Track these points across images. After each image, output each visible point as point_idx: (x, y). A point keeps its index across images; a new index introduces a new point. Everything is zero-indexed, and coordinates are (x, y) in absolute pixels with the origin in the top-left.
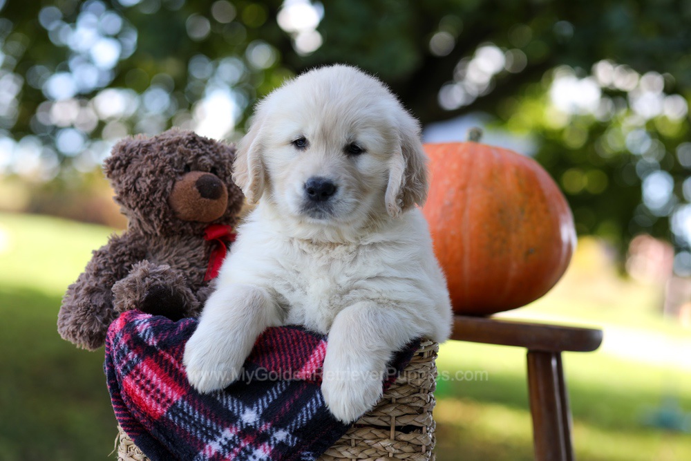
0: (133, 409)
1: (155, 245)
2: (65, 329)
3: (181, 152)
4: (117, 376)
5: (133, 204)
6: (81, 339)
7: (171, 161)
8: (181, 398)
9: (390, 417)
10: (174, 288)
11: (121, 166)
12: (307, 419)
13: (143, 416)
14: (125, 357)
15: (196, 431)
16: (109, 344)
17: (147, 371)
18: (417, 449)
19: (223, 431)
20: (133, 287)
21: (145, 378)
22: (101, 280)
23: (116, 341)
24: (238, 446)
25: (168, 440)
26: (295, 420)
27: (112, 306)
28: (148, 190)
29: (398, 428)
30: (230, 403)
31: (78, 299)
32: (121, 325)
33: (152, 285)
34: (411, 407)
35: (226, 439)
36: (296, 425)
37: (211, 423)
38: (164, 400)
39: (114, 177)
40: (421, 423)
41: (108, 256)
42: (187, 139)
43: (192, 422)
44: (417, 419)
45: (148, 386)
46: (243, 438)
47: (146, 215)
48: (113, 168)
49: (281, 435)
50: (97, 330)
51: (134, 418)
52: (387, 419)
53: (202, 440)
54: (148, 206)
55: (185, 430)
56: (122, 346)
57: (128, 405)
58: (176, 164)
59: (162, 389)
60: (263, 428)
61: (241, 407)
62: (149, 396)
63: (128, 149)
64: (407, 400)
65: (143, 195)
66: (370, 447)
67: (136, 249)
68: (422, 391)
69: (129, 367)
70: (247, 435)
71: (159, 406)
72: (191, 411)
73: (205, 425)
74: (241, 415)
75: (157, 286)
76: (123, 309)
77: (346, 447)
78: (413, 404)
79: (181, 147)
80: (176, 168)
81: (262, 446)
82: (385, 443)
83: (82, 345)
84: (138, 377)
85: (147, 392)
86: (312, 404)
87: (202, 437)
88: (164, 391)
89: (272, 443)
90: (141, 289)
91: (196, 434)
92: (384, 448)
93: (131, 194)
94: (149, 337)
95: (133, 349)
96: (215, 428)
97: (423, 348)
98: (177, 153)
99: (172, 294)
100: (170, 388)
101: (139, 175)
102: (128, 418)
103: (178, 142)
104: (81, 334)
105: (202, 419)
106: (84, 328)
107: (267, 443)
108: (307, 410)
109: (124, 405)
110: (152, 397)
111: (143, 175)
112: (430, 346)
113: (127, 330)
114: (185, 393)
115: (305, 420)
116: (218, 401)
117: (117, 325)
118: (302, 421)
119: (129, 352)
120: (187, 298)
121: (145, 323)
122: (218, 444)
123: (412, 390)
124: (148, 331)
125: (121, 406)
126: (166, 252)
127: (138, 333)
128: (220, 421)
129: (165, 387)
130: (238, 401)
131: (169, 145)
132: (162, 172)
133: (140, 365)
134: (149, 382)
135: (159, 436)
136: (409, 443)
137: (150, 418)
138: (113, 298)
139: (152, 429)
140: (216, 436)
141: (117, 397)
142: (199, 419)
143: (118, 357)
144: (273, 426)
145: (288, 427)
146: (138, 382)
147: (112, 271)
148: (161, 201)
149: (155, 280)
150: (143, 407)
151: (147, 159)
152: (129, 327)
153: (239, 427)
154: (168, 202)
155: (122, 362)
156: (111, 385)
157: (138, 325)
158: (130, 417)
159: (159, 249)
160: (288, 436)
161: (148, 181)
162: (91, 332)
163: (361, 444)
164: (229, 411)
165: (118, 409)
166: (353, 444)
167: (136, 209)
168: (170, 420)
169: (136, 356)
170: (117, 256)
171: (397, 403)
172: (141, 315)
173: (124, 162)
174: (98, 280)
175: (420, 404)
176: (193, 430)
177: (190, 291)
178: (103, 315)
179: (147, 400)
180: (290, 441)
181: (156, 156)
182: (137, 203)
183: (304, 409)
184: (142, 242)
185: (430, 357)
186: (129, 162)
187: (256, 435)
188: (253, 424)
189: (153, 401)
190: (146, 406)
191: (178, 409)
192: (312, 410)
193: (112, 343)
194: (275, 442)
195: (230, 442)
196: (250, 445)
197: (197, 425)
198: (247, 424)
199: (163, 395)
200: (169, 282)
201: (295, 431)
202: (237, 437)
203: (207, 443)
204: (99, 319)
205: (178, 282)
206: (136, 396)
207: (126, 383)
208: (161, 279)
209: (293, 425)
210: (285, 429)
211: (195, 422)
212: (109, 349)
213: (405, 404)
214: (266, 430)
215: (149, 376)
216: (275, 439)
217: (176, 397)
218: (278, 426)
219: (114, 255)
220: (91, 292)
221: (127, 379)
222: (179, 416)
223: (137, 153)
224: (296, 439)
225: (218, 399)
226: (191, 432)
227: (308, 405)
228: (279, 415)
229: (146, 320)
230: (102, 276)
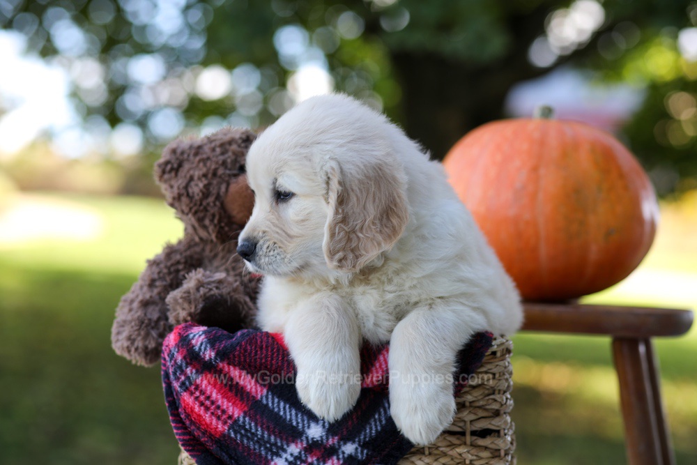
0: (193, 427)
1: (211, 251)
2: (119, 344)
3: (234, 153)
4: (175, 394)
5: (186, 210)
6: (136, 355)
7: (224, 163)
8: (242, 414)
9: (465, 422)
10: (231, 297)
11: (172, 169)
12: (376, 430)
13: (204, 434)
14: (183, 372)
15: (260, 448)
16: (165, 359)
17: (206, 387)
18: (496, 454)
19: (288, 446)
20: (187, 298)
21: (204, 394)
22: (156, 291)
23: (172, 356)
24: (305, 462)
25: (231, 458)
26: (363, 433)
27: (167, 319)
28: (201, 194)
29: (474, 433)
30: (294, 418)
31: (132, 313)
32: (175, 340)
33: (208, 295)
34: (487, 410)
35: (292, 455)
36: (365, 438)
37: (275, 439)
38: (224, 417)
39: (166, 181)
40: (498, 426)
41: (162, 266)
42: (241, 138)
43: (256, 439)
44: (493, 422)
45: (208, 403)
46: (310, 453)
47: (200, 220)
48: (164, 172)
49: (349, 448)
50: (152, 345)
51: (194, 436)
52: (461, 424)
53: (266, 457)
54: (202, 211)
55: (248, 447)
56: (179, 361)
57: (188, 423)
58: (229, 166)
59: (223, 405)
60: (330, 442)
61: (306, 422)
62: (209, 413)
63: (179, 151)
64: (481, 403)
65: (196, 200)
66: (445, 454)
67: (191, 257)
68: (497, 392)
69: (187, 383)
70: (314, 450)
71: (220, 423)
72: (253, 427)
73: (269, 442)
74: (307, 430)
75: (212, 296)
76: (178, 322)
77: (418, 457)
78: (488, 407)
79: (234, 147)
80: (230, 170)
81: (330, 461)
82: (460, 450)
83: (138, 360)
84: (197, 394)
85: (207, 409)
86: (380, 415)
87: (267, 454)
88: (225, 407)
89: (341, 456)
90: (195, 300)
91: (260, 451)
92: (460, 455)
93: (184, 199)
94: (205, 349)
95: (191, 364)
96: (279, 444)
97: (496, 347)
98: (230, 154)
99: (229, 303)
100: (230, 404)
101: (191, 179)
102: (188, 437)
103: (230, 142)
104: (136, 349)
105: (266, 436)
106: (139, 343)
107: (335, 458)
108: (375, 421)
109: (184, 423)
110: (212, 414)
111: (196, 178)
112: (502, 344)
113: (182, 345)
114: (246, 409)
115: (373, 432)
116: (281, 417)
117: (171, 339)
118: (371, 433)
119: (186, 368)
120: (245, 307)
121: (200, 336)
122: (284, 460)
123: (487, 392)
124: (204, 343)
125: (180, 425)
126: (223, 258)
127: (193, 346)
128: (284, 437)
129: (225, 403)
130: (302, 415)
131: (222, 145)
132: (215, 174)
133: (198, 381)
134: (208, 398)
135: (221, 454)
136: (486, 448)
137: (211, 436)
138: (168, 310)
139: (213, 448)
140: (281, 452)
141: (176, 415)
142: (263, 436)
143: (175, 373)
144: (340, 439)
145: (357, 440)
146: (197, 398)
147: (166, 281)
148: (215, 205)
149: (211, 290)
150: (203, 425)
151: (199, 161)
152: (184, 341)
153: (305, 442)
154: (223, 207)
155: (180, 378)
156: (169, 402)
157: (193, 339)
158: (190, 435)
159: (215, 256)
160: (356, 449)
161: (201, 185)
162: (146, 348)
163: (436, 452)
164: (293, 427)
165: (177, 428)
166: (427, 452)
167: (190, 215)
168: (231, 438)
169: (194, 371)
170: (172, 265)
171: (471, 406)
172: (196, 328)
173: (175, 166)
174: (152, 291)
175: (495, 406)
176: (257, 447)
177: (248, 299)
178: (158, 329)
179: (207, 417)
180: (359, 455)
181: (208, 158)
182: (191, 209)
183: (373, 420)
184: (198, 249)
185: (503, 355)
186: (180, 165)
187: (323, 450)
188: (319, 439)
189: (213, 418)
190: (206, 423)
191: (240, 426)
192: (381, 421)
193: (168, 359)
194: (343, 456)
195: (297, 458)
196: (318, 460)
197: (261, 442)
198: (313, 439)
199: (224, 412)
200: (225, 290)
201: (364, 443)
202: (303, 452)
203: (272, 460)
204: (154, 333)
205: (235, 290)
206: (196, 413)
207: (184, 400)
208: (217, 288)
209: (362, 437)
210: (354, 442)
211: (258, 438)
212: (165, 365)
213: (479, 407)
214: (334, 444)
215: (208, 392)
216: (343, 453)
217: (236, 413)
218: (345, 439)
219: (169, 264)
220: (145, 304)
221: (186, 397)
222: (241, 434)
223: (189, 156)
224: (365, 451)
225: (282, 413)
226: (255, 449)
227: (377, 416)
228: (347, 429)
229: (201, 333)
230: (156, 287)
